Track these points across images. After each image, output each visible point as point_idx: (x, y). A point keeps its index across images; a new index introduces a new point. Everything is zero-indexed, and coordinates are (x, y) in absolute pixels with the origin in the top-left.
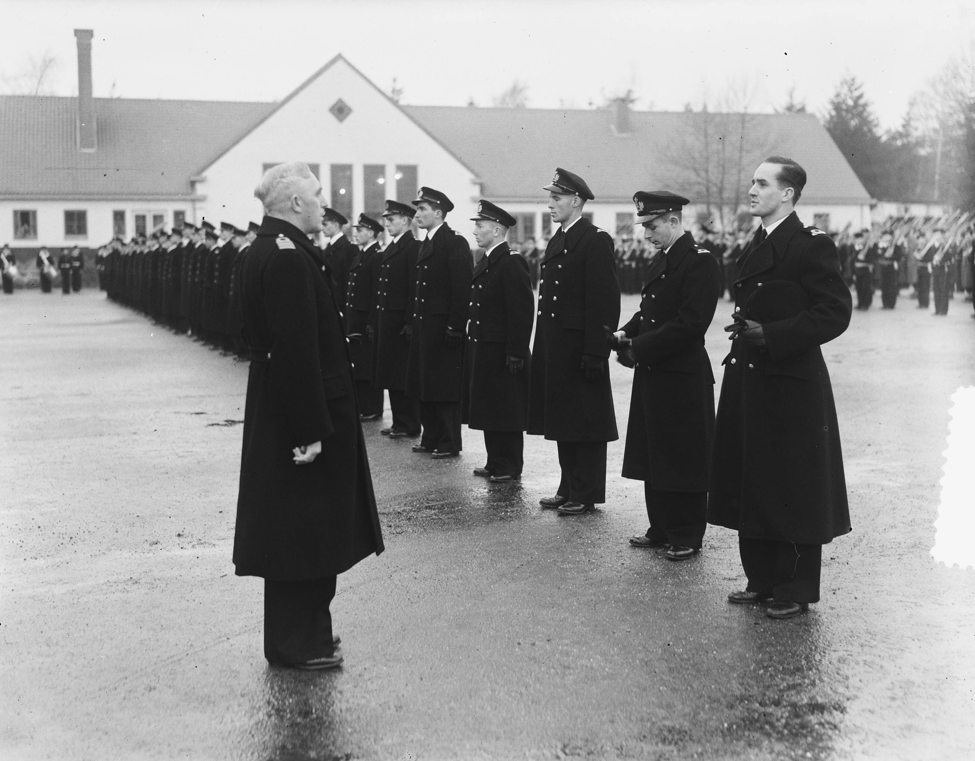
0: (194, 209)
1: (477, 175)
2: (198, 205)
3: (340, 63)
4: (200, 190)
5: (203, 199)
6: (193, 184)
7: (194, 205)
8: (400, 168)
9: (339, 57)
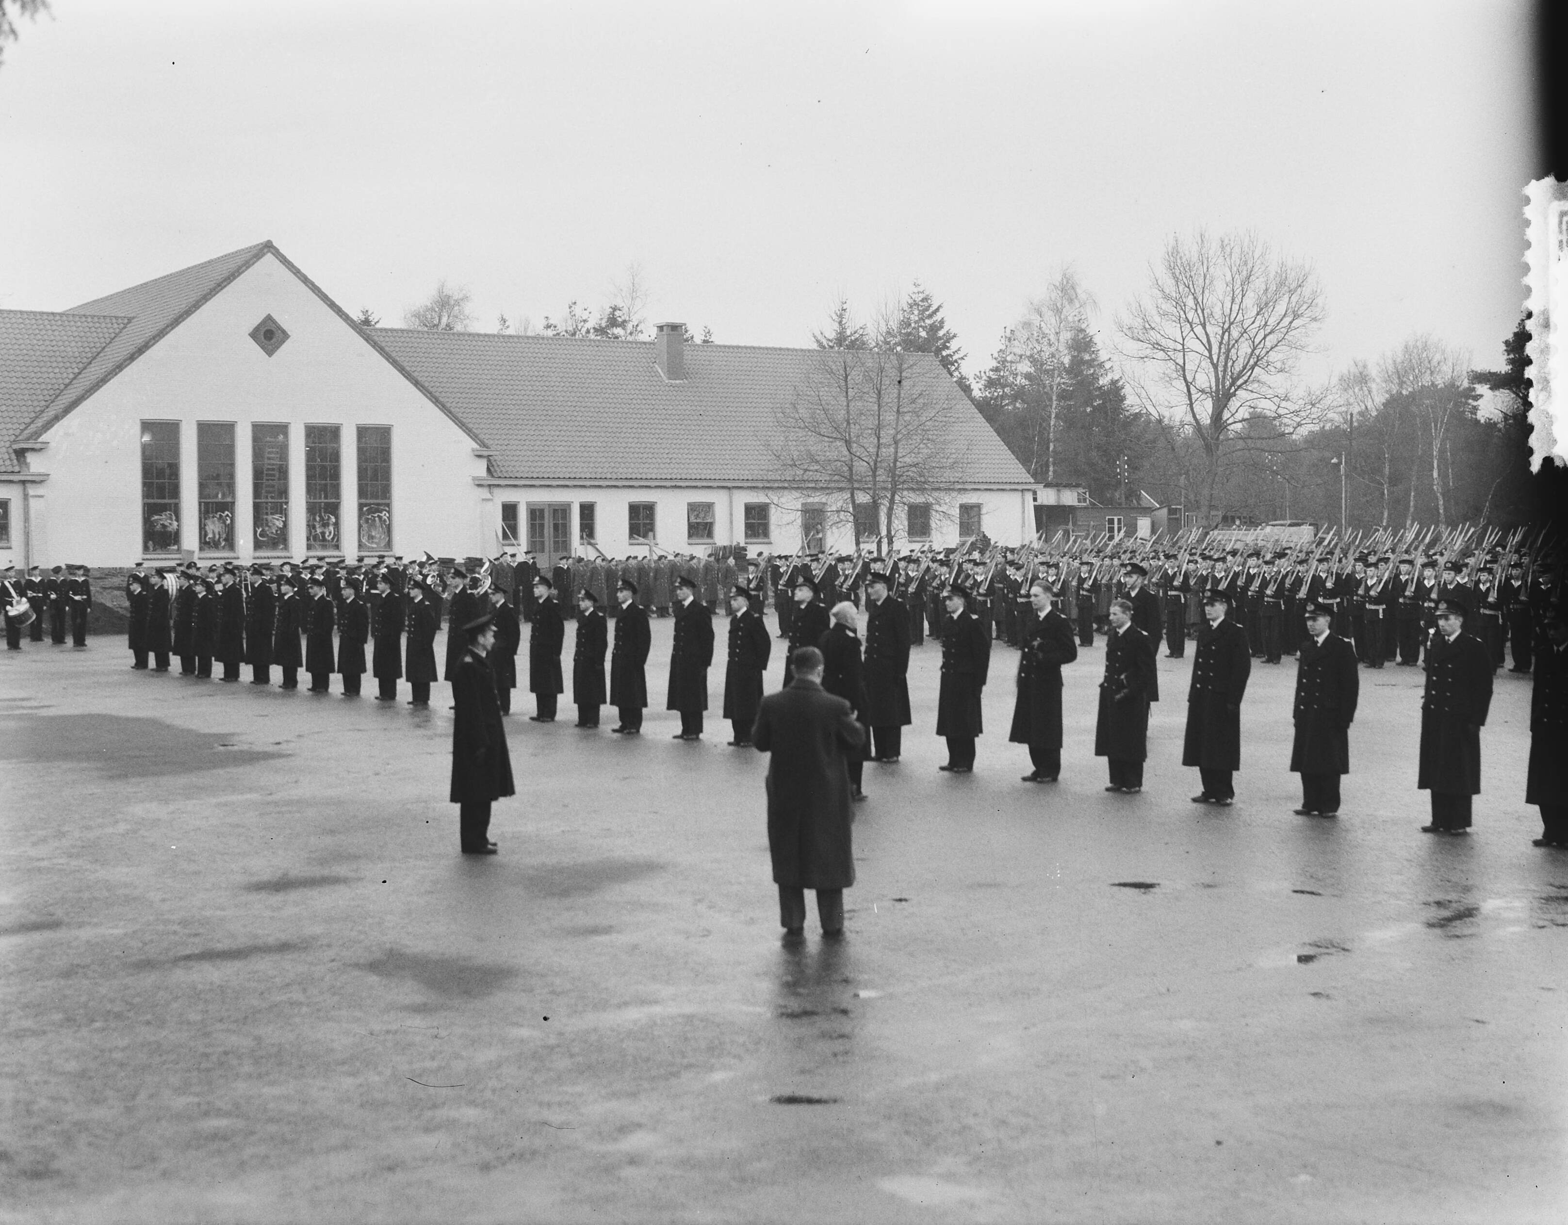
0: (26, 497)
1: (483, 444)
2: (32, 491)
3: (269, 257)
4: (36, 464)
5: (40, 480)
6: (21, 454)
7: (24, 489)
8: (363, 432)
9: (268, 247)
